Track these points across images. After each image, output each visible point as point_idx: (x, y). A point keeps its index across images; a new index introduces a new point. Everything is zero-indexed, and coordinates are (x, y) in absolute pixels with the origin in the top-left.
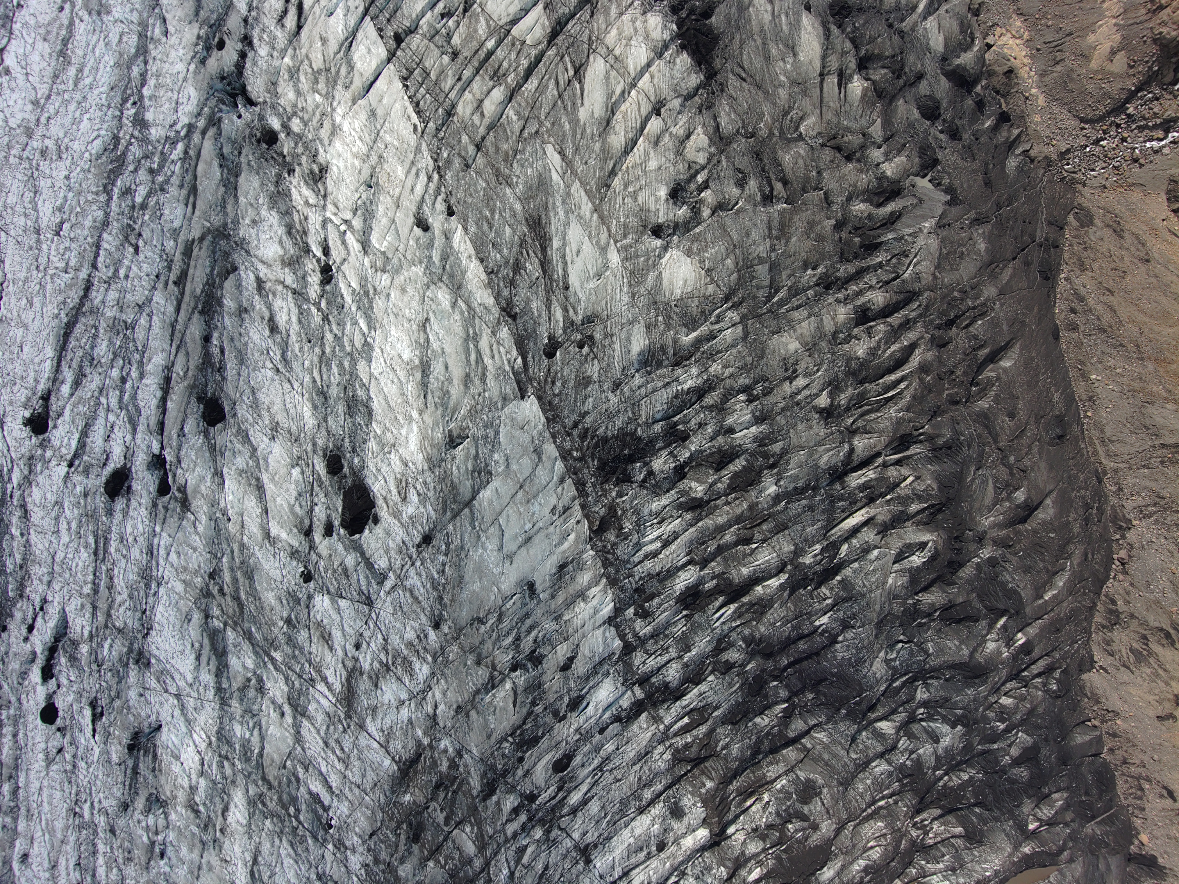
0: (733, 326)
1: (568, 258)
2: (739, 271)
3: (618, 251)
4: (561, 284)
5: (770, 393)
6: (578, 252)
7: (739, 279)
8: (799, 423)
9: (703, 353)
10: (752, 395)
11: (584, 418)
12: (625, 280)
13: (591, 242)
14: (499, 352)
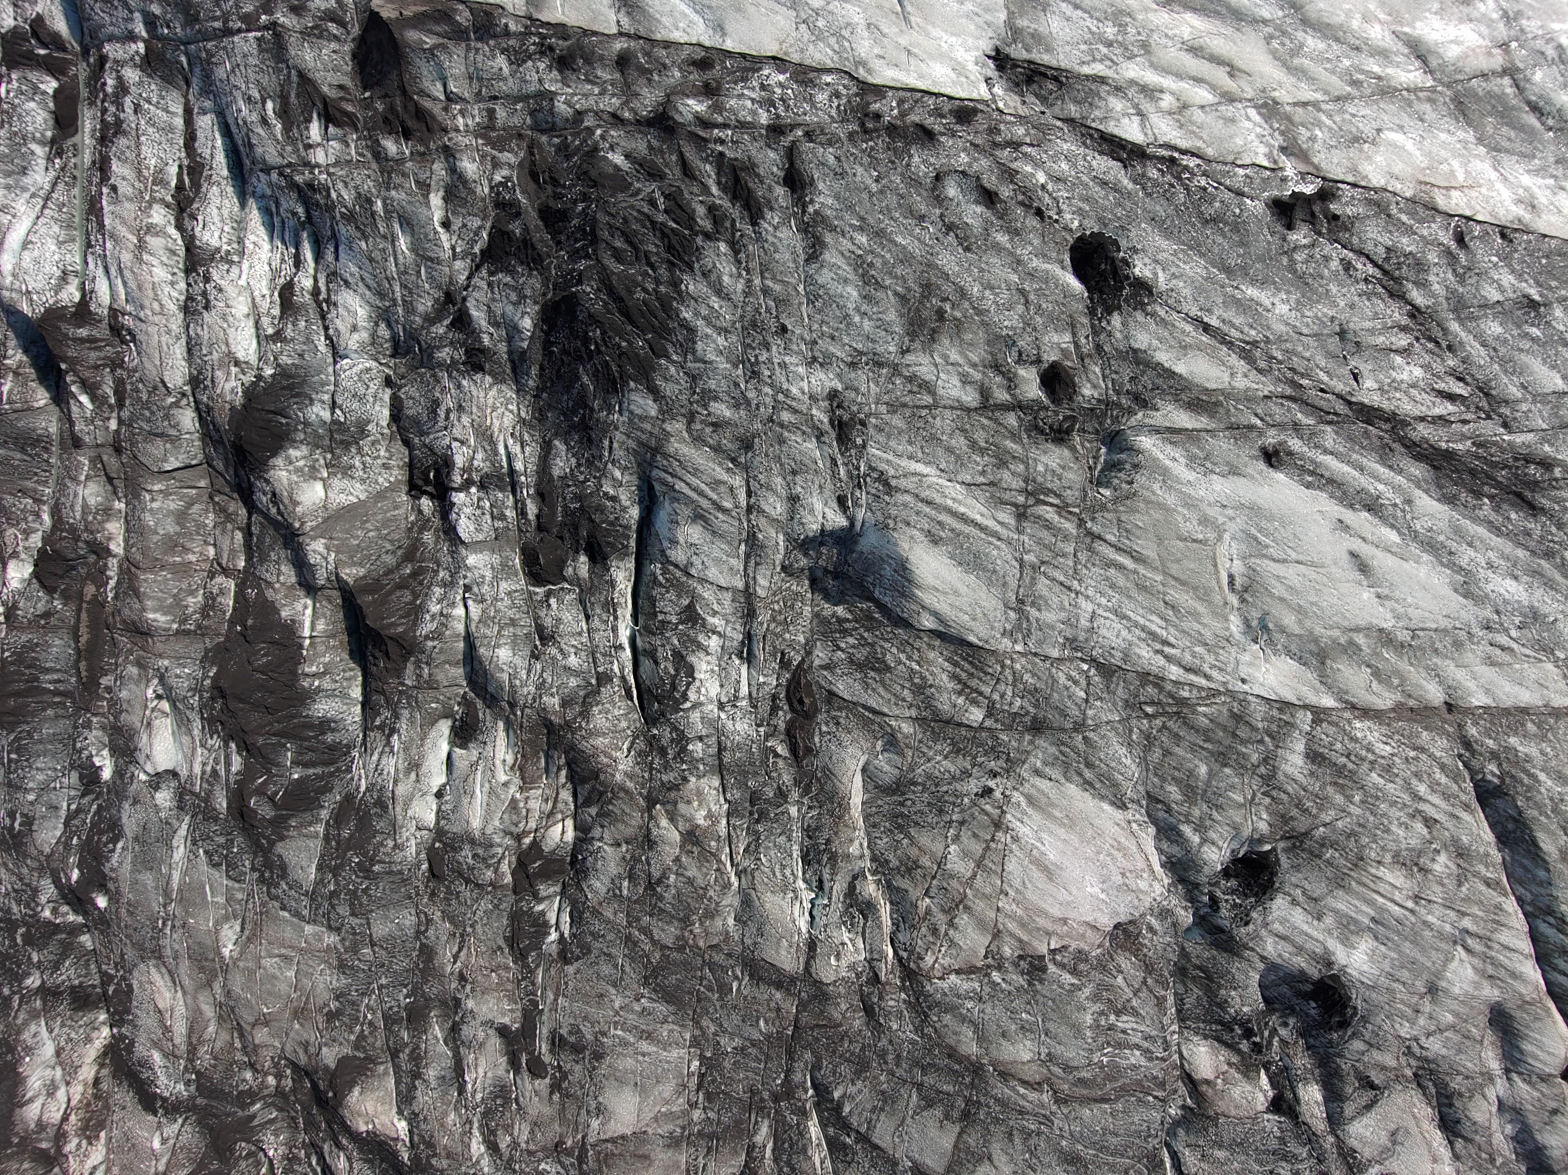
0: (812, 944)
1: (1361, 519)
2: (976, 1069)
3: (1285, 705)
4: (1295, 444)
5: (512, 941)
6: (1363, 567)
7: (952, 1054)
8: (338, 982)
9: (782, 795)
10: (546, 874)
11: (805, 229)
12: (1174, 672)
13: (1366, 630)
14: (1198, 80)
